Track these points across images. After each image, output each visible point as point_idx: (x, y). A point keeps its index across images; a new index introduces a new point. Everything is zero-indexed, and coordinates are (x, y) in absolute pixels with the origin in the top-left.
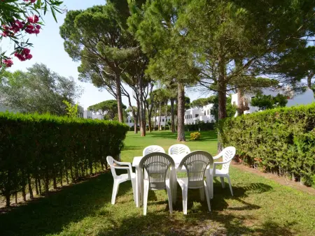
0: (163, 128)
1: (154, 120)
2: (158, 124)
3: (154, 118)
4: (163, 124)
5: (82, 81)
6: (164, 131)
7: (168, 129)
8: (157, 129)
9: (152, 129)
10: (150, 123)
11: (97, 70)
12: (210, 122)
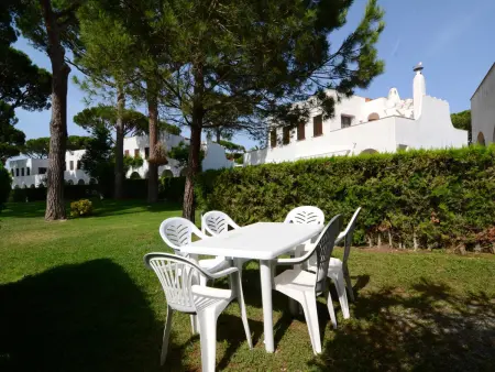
12: (76, 182)
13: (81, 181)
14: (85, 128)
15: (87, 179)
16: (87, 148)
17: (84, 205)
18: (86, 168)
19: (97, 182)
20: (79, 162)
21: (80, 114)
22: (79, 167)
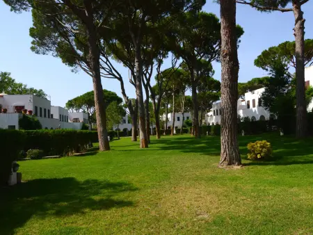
0: (178, 131)
1: (164, 119)
2: (170, 124)
3: (164, 115)
4: (179, 124)
5: (37, 53)
6: (180, 136)
7: (186, 131)
8: (169, 132)
9: (160, 133)
10: (158, 123)
11: (65, 34)
12: (258, 118)
13: (262, 117)
14: (264, 69)
15: (267, 115)
16: (266, 85)
17: (262, 147)
18: (266, 105)
19: (276, 117)
20: (260, 99)
21: (259, 57)
22: (260, 105)
